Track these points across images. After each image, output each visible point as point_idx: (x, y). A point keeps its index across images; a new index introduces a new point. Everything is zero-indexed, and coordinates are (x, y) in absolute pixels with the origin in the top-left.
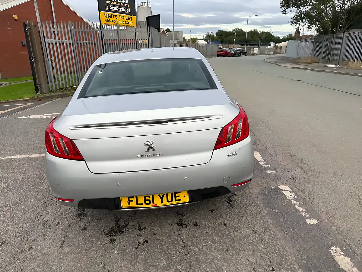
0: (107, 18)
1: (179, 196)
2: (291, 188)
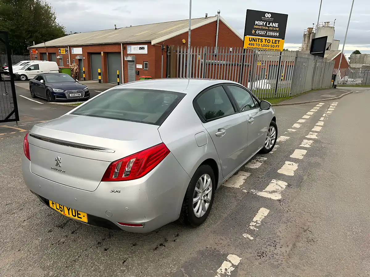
0: (251, 42)
1: (80, 214)
2: (241, 263)
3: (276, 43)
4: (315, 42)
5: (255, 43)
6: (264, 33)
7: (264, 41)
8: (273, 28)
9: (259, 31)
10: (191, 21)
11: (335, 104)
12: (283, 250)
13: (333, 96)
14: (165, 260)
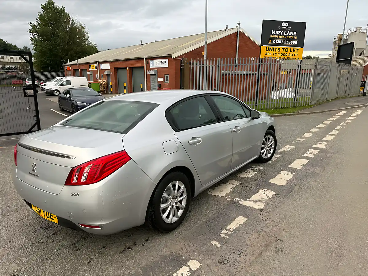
0: (268, 52)
1: (52, 216)
2: (199, 269)
3: (295, 52)
4: (342, 48)
5: (272, 52)
6: (282, 42)
7: (281, 50)
8: (291, 37)
9: (275, 40)
10: (207, 34)
11: (359, 112)
12: (247, 258)
13: (358, 104)
14: (127, 263)
